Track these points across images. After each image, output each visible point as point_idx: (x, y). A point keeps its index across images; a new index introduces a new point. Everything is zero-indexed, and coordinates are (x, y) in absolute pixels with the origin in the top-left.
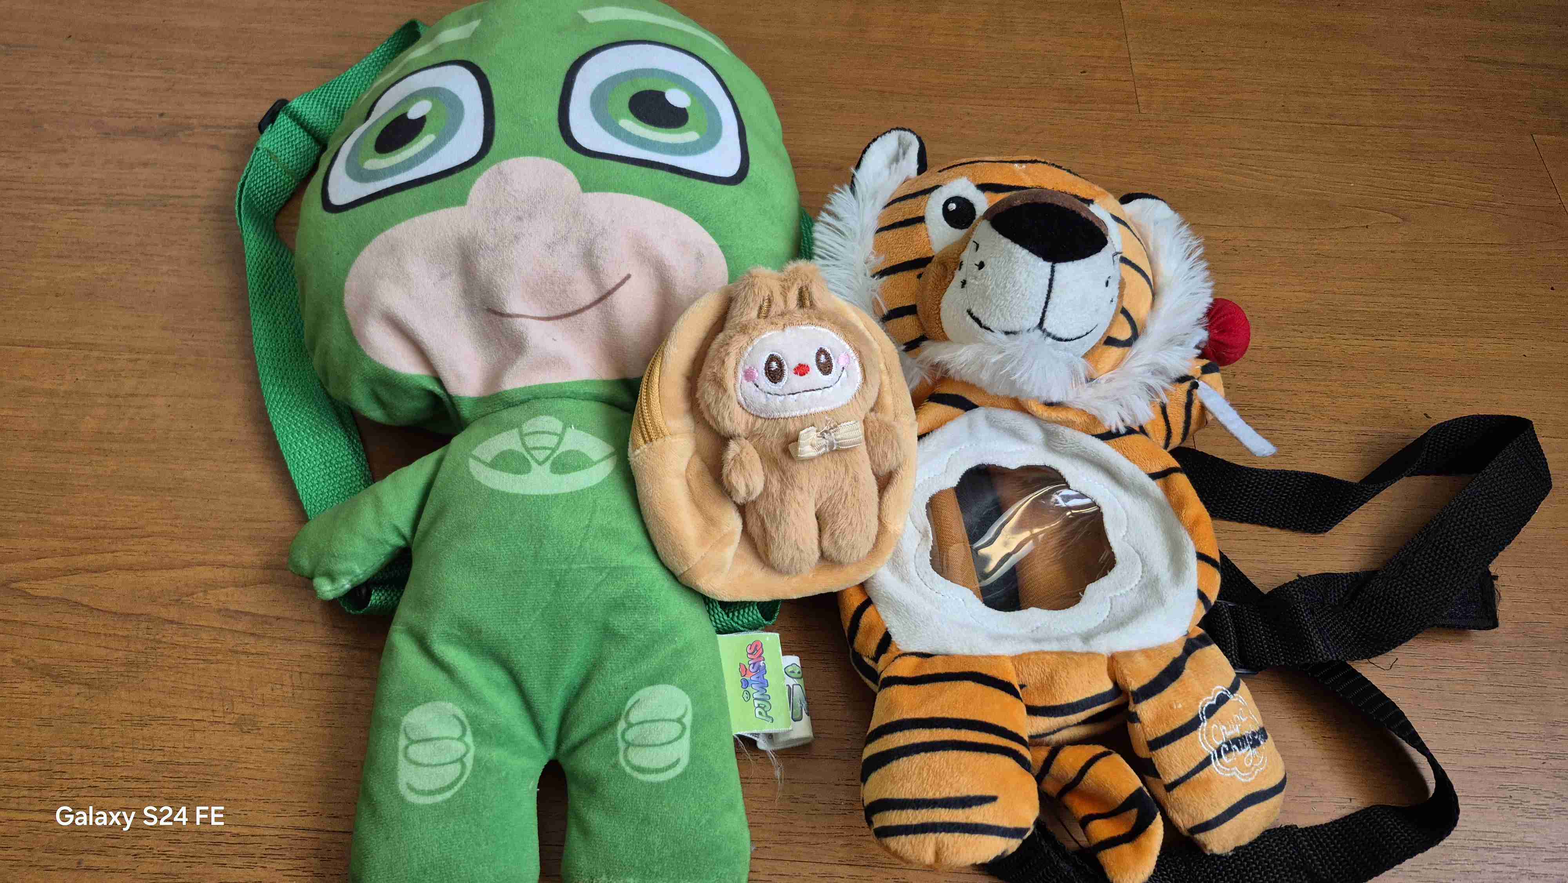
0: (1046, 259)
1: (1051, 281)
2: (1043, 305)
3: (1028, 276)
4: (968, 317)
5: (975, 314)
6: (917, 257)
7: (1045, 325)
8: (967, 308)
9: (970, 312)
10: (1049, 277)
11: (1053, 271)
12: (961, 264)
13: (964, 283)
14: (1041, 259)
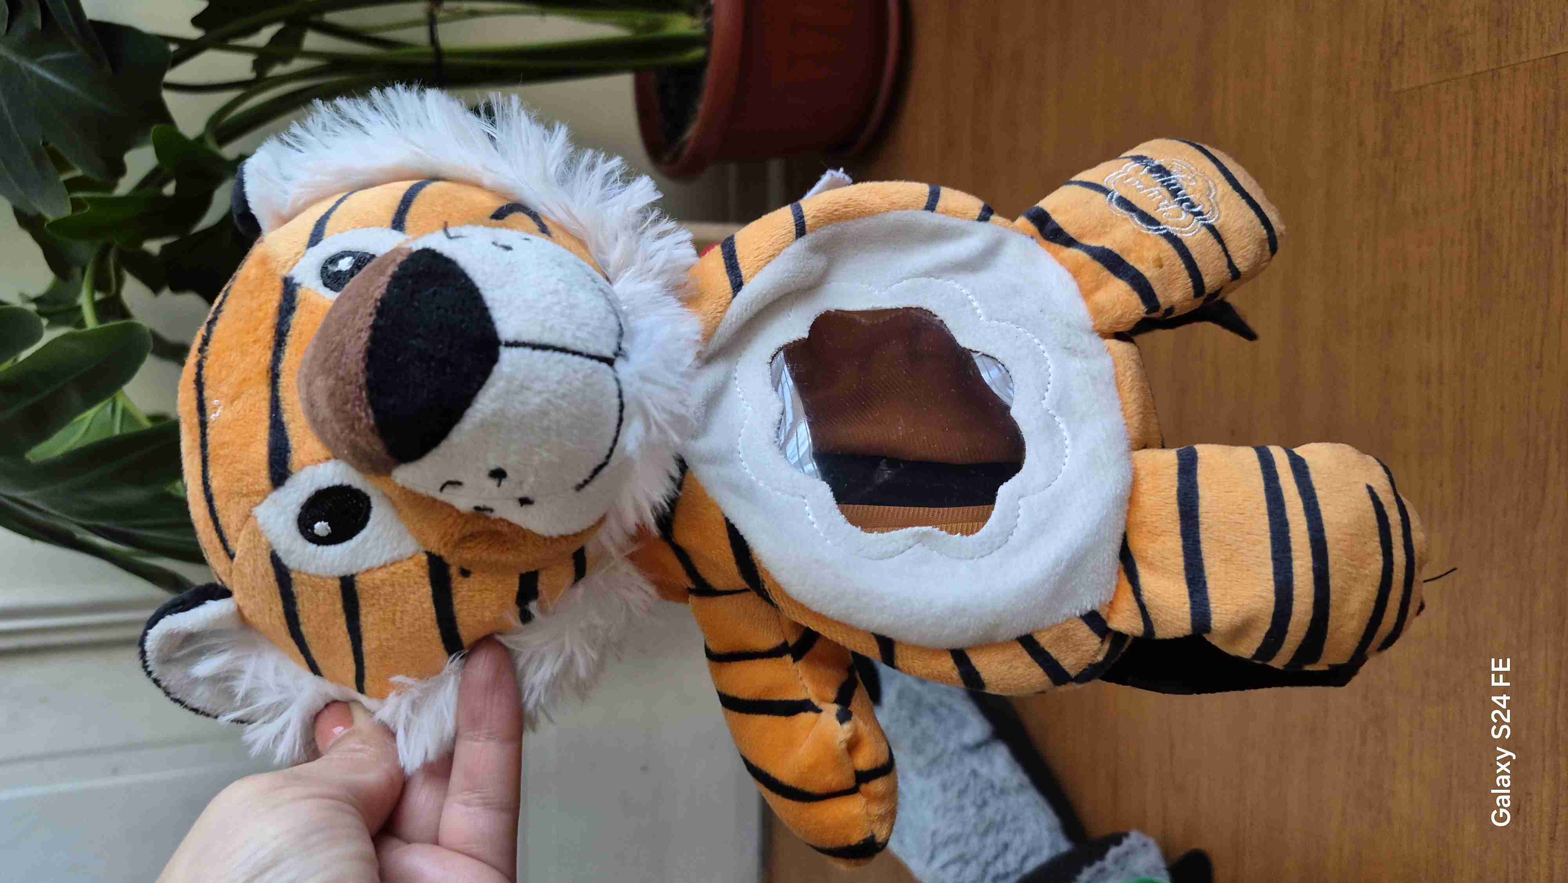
0: (494, 359)
1: (535, 347)
2: (577, 359)
3: (528, 389)
4: (588, 488)
5: (586, 475)
6: (427, 580)
7: (608, 353)
8: (572, 492)
9: (580, 487)
10: (527, 351)
11: (516, 344)
12: (477, 508)
13: (525, 501)
14: (496, 368)
